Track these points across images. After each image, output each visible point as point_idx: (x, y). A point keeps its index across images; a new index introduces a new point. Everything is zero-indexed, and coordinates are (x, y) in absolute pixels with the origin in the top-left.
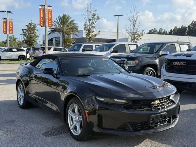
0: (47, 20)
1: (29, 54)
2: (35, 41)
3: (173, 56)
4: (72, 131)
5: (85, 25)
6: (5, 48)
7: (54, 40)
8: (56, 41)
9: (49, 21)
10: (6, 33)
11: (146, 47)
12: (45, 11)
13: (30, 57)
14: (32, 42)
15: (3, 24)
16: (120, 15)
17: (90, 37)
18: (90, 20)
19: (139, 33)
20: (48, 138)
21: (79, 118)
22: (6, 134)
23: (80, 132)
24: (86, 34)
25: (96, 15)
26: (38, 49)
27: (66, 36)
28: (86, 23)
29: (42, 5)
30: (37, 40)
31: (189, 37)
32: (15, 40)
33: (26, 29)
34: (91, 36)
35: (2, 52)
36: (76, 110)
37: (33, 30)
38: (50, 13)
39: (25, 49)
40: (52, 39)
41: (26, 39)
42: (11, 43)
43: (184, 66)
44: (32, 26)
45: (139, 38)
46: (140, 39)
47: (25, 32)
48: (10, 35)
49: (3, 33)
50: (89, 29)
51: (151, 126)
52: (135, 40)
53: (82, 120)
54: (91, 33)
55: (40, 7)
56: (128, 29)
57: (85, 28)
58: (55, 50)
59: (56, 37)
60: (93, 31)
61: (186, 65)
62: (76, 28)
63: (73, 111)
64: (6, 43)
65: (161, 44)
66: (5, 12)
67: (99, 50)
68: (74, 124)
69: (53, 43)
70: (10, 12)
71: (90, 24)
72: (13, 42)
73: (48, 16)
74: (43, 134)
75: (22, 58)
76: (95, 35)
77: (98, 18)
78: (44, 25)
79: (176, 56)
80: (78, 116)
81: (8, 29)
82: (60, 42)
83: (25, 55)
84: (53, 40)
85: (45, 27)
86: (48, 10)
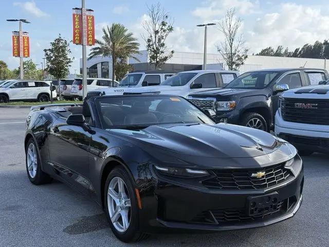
0: (85, 34)
1: (55, 91)
2: (66, 70)
3: (296, 93)
4: (114, 224)
5: (149, 41)
6: (16, 80)
7: (99, 67)
8: (102, 69)
9: (88, 35)
10: (19, 55)
11: (250, 78)
12: (82, 19)
13: (58, 96)
14: (61, 72)
15: (14, 41)
16: (208, 25)
17: (157, 62)
18: (157, 32)
19: (241, 55)
20: (72, 237)
21: (125, 202)
22: (2, 229)
23: (127, 227)
24: (151, 57)
25: (167, 25)
26: (70, 82)
27: (118, 60)
28: (150, 39)
29: (76, 9)
30: (69, 67)
31: (327, 60)
32: (33, 67)
33: (51, 48)
34: (158, 60)
35: (11, 88)
36: (121, 189)
37: (63, 51)
38: (90, 21)
39: (49, 83)
40: (96, 65)
41: (50, 65)
42: (26, 73)
43: (313, 110)
44: (61, 45)
45: (240, 62)
46: (242, 64)
47: (49, 54)
48: (25, 60)
49: (14, 55)
50: (155, 48)
51: (250, 215)
52: (234, 66)
53: (130, 205)
54: (158, 55)
55: (74, 11)
56: (221, 47)
57: (149, 46)
58: (99, 83)
59: (102, 63)
60: (162, 52)
61: (317, 108)
62: (135, 47)
63: (116, 190)
64: (18, 72)
65: (276, 72)
66: (17, 20)
67: (171, 83)
68: (117, 213)
69: (97, 72)
70: (24, 21)
71: (157, 39)
72: (30, 71)
73: (88, 26)
74: (64, 231)
75: (44, 97)
76: (166, 59)
77: (171, 29)
78: (80, 42)
79: (301, 93)
80: (125, 198)
81: (21, 49)
82: (108, 71)
83: (49, 92)
84: (97, 68)
85: (83, 45)
86: (87, 16)
